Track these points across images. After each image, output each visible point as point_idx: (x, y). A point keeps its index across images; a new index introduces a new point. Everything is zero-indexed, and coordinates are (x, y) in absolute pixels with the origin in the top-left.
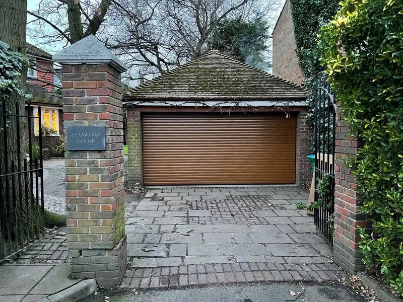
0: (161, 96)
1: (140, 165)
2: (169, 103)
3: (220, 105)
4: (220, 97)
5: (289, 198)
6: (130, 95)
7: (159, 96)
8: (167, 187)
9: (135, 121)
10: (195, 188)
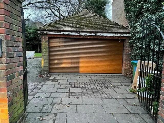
0: (58, 29)
1: (47, 63)
2: (62, 33)
3: (88, 35)
4: (88, 31)
5: (121, 82)
6: (43, 28)
7: (57, 29)
8: (61, 74)
9: (45, 41)
10: (74, 75)
